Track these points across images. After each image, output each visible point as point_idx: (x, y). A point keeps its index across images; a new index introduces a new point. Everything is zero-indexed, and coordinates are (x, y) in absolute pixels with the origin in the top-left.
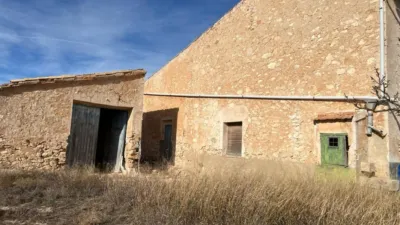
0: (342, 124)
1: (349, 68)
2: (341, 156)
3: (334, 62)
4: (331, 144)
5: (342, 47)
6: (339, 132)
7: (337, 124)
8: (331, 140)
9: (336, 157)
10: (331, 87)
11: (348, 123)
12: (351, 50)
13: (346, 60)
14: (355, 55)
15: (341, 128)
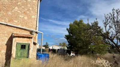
0: (28, 39)
1: (25, 16)
2: (26, 53)
3: (18, 11)
4: (22, 48)
5: (23, 7)
6: (26, 42)
7: (26, 39)
8: (22, 46)
9: (24, 54)
10: (16, 21)
11: (31, 39)
12: (26, 10)
13: (24, 13)
14: (28, 12)
15: (27, 41)
